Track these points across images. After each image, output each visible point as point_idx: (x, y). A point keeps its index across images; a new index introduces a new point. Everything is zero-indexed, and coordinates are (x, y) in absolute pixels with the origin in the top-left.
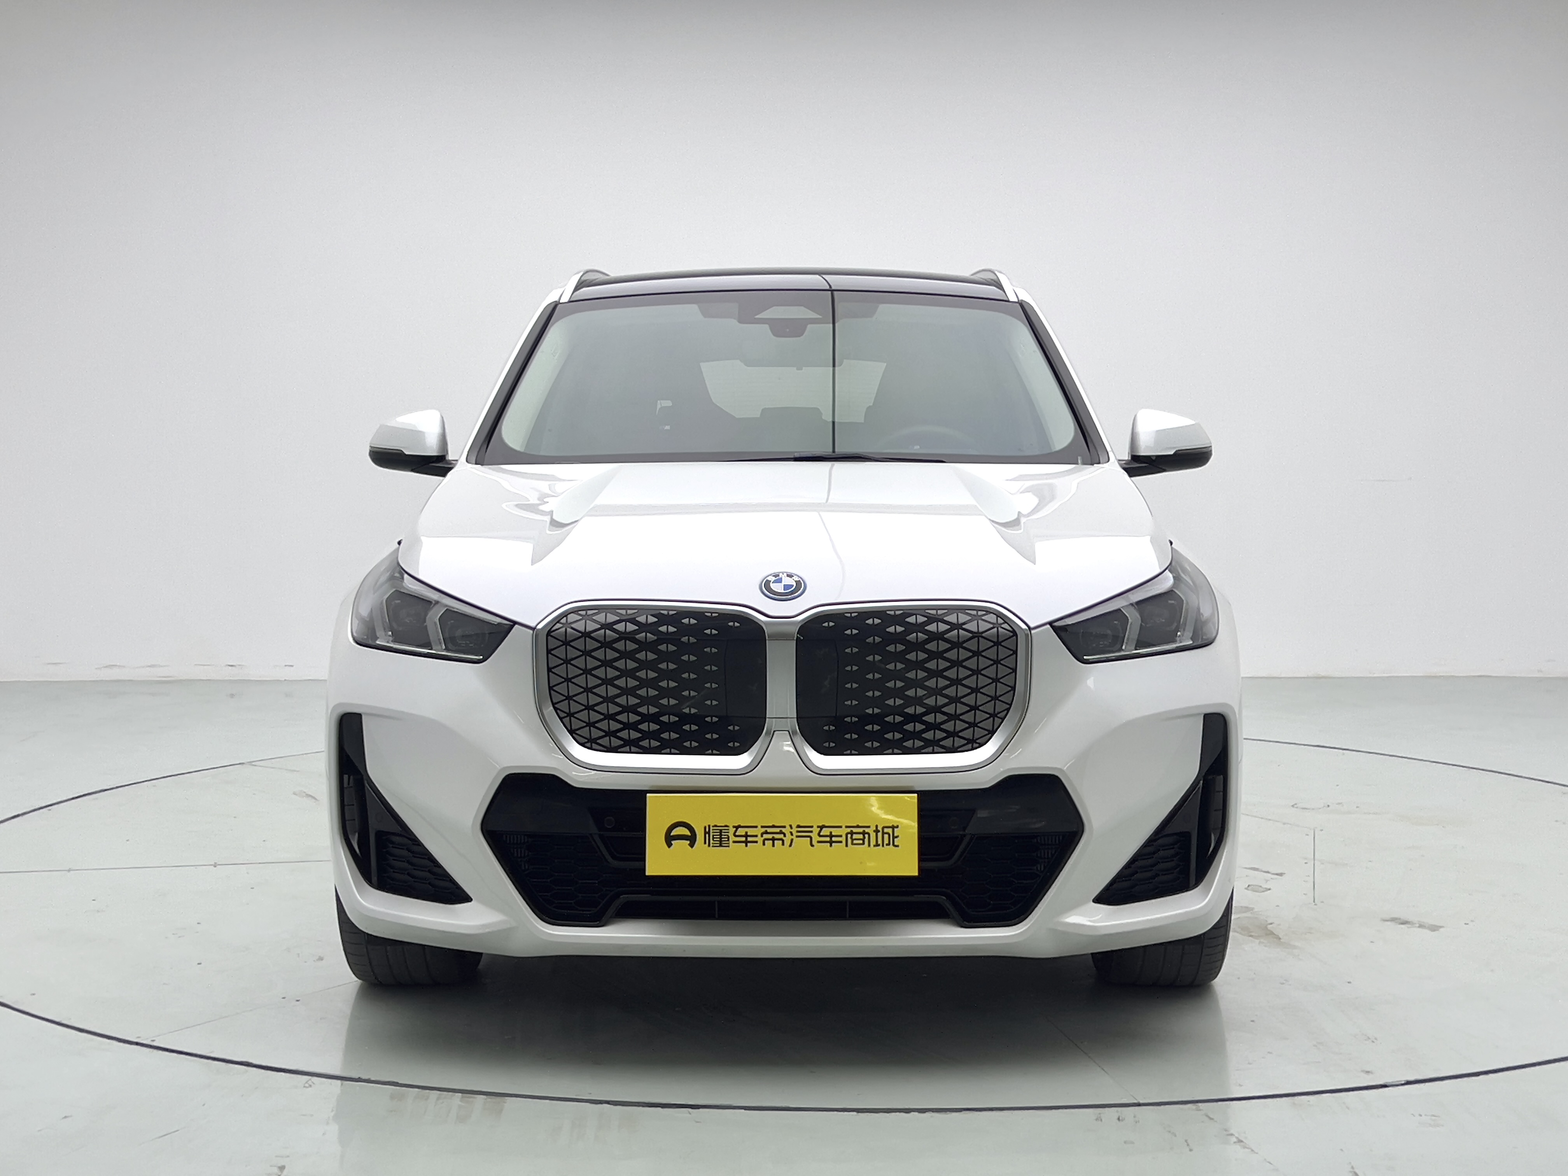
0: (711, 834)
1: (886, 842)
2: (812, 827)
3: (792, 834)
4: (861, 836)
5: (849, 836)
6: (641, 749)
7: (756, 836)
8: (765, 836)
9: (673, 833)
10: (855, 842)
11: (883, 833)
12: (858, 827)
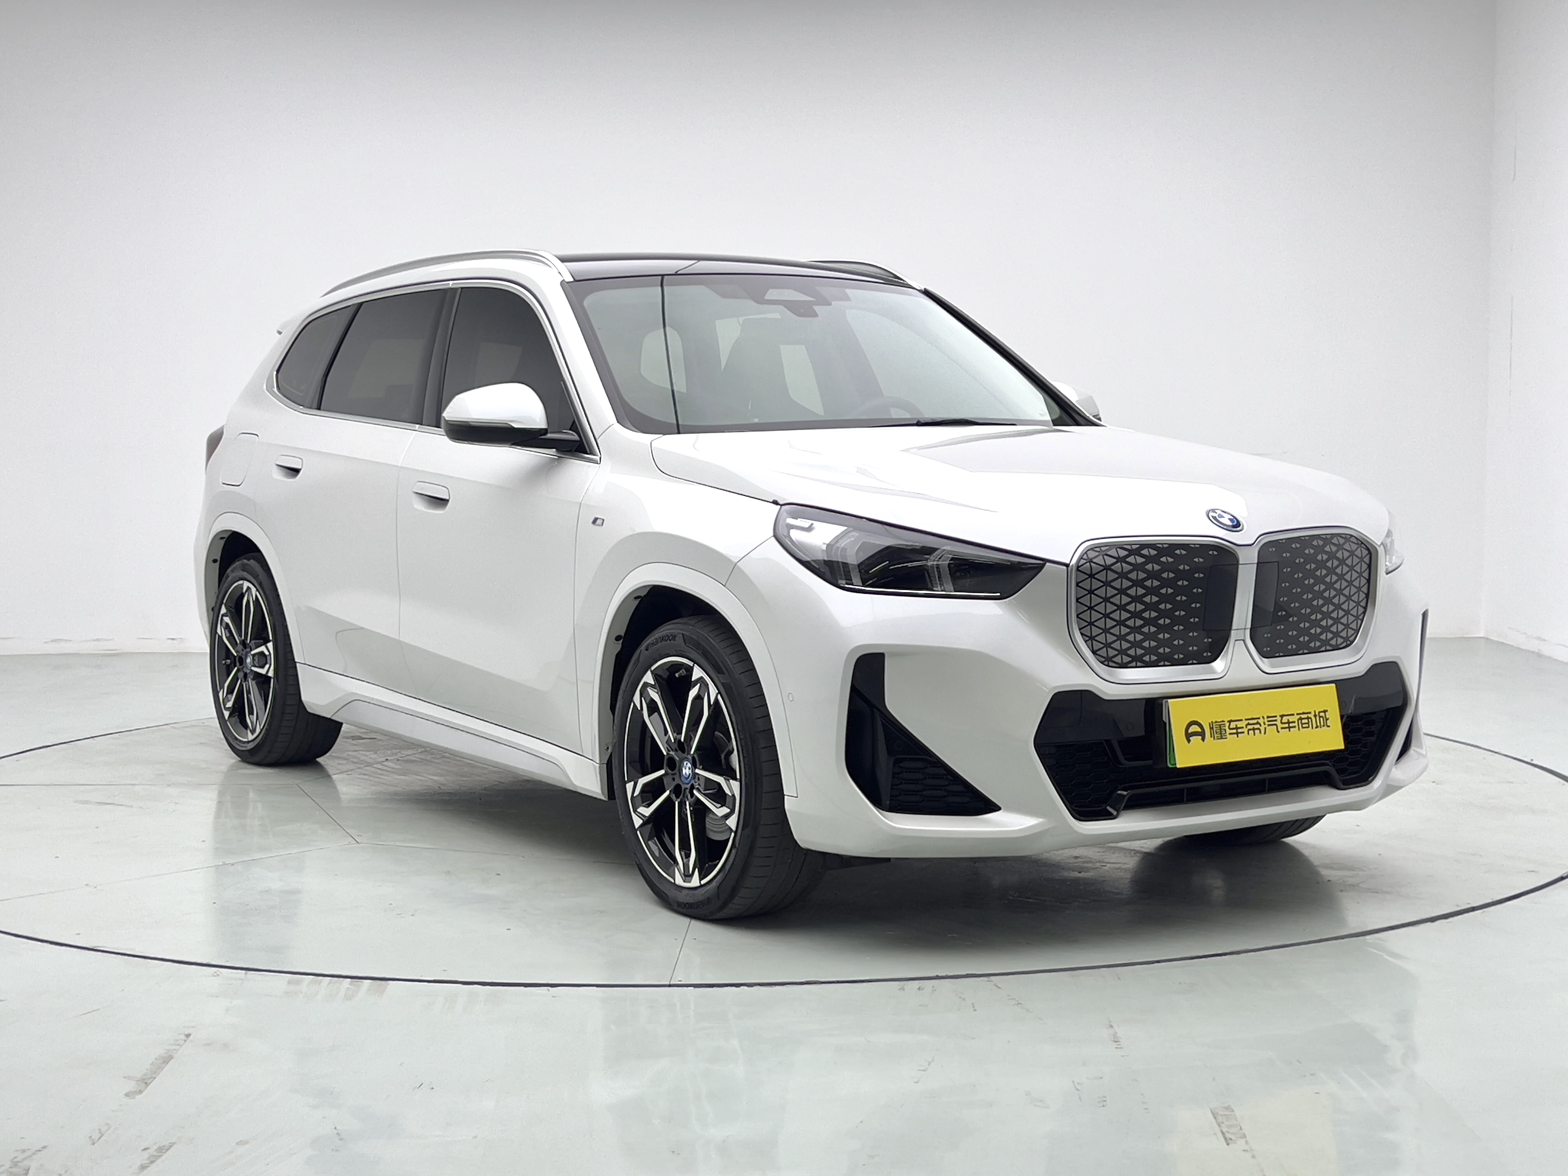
0: (1215, 729)
1: (1322, 724)
2: (1276, 716)
3: (1265, 724)
4: (1306, 721)
5: (1300, 721)
6: (1144, 664)
7: (1243, 728)
8: (1250, 727)
9: (1190, 731)
10: (1304, 726)
11: (1320, 717)
12: (1304, 713)
